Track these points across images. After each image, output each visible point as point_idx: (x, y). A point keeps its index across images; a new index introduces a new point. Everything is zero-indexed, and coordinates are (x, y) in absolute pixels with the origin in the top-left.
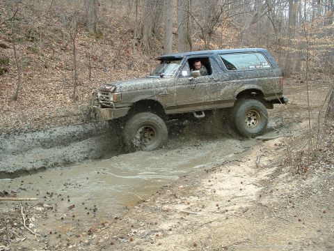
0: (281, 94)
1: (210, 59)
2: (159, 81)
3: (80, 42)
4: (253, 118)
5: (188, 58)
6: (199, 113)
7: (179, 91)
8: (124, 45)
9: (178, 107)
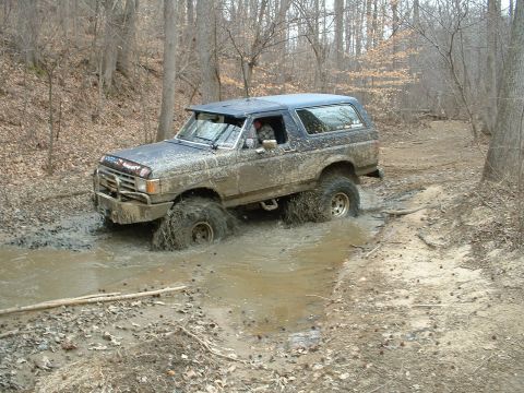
0: (375, 165)
1: (285, 117)
2: (214, 157)
3: (16, 80)
4: (339, 203)
5: (253, 118)
6: (269, 202)
7: (243, 171)
8: (78, 85)
9: (241, 195)
